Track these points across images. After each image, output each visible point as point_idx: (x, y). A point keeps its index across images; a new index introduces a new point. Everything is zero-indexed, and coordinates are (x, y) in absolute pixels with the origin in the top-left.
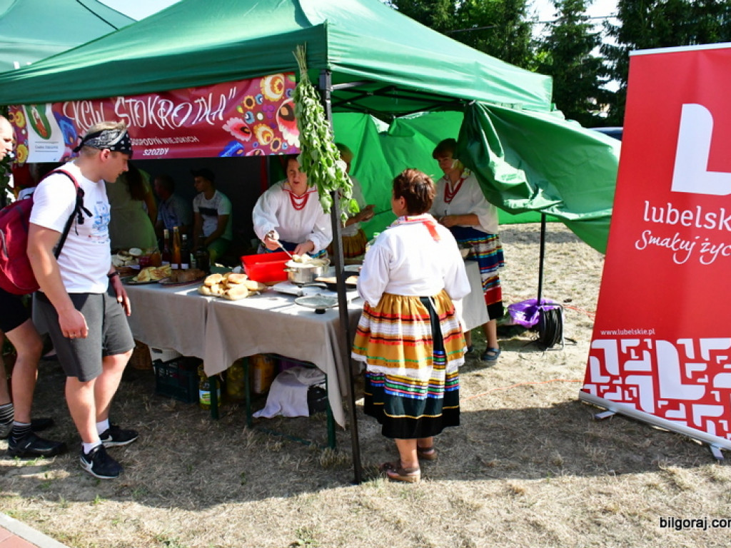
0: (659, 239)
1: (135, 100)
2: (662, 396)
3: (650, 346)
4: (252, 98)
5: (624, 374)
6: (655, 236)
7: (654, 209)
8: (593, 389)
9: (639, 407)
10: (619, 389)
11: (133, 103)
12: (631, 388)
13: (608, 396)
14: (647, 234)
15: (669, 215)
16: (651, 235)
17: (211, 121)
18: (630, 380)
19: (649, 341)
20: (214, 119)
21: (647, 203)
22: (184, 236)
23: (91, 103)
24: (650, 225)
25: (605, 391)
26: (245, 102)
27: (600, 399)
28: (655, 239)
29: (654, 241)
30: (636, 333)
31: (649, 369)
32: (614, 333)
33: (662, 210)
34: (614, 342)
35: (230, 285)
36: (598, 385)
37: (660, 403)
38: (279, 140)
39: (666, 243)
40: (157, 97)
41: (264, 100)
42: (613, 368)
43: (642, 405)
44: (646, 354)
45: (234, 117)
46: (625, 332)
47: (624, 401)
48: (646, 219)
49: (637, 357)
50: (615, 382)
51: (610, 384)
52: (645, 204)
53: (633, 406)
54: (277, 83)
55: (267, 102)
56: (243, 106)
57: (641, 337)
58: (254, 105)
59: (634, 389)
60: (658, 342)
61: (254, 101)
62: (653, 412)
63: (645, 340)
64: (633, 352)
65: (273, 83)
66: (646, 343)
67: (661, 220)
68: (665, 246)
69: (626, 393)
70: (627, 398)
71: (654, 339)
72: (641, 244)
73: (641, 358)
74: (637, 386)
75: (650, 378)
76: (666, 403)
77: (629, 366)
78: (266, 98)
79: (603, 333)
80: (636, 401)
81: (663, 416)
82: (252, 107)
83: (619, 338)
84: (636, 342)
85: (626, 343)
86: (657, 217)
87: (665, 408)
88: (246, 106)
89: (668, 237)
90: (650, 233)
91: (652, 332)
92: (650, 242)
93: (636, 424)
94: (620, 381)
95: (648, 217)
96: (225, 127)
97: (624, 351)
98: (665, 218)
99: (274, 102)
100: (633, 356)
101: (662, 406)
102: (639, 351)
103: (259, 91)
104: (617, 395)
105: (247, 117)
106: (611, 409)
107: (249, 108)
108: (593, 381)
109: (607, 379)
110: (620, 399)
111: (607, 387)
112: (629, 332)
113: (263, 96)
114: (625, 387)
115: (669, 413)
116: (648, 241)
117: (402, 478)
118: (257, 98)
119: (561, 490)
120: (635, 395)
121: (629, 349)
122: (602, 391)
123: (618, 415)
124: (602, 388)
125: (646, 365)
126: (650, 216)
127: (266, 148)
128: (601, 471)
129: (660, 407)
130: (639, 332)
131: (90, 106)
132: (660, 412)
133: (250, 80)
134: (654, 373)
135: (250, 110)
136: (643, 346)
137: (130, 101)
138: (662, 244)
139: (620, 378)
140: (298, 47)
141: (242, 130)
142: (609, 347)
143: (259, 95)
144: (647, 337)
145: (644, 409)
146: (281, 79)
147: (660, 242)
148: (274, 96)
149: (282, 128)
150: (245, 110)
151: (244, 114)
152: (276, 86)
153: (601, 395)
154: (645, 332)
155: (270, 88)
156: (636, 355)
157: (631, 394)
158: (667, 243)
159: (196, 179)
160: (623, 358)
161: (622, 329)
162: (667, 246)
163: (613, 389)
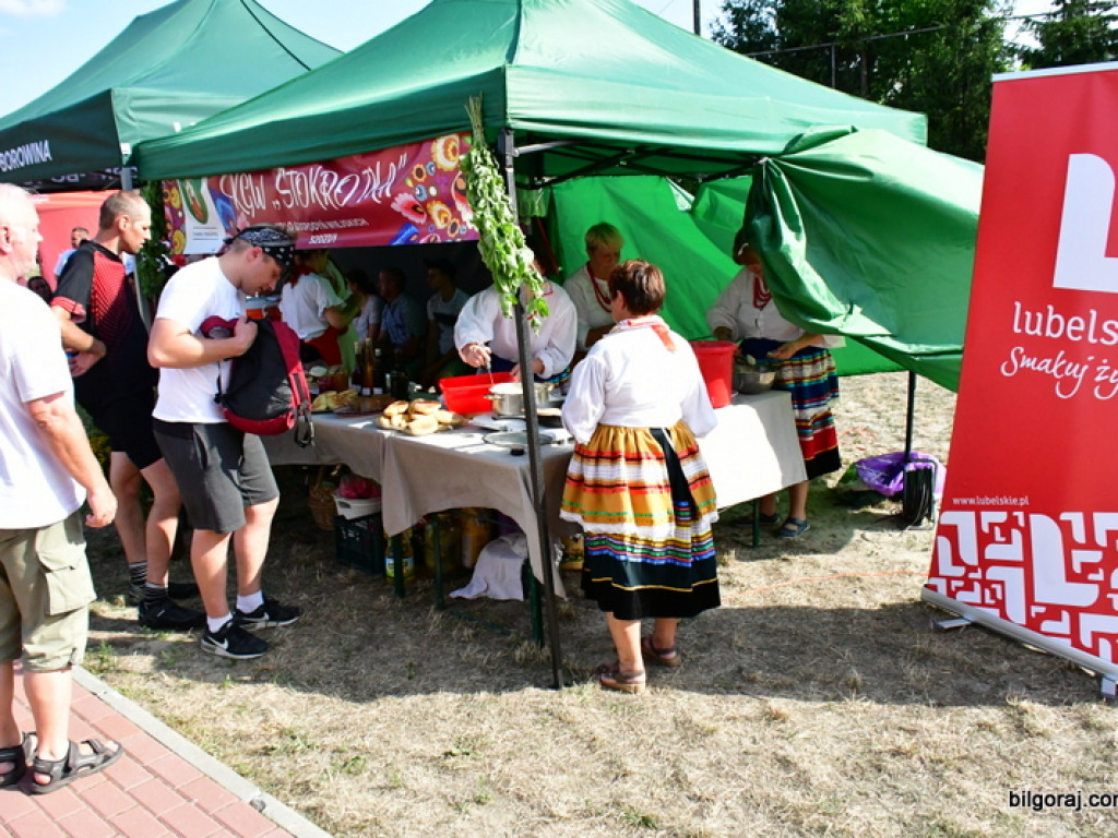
0: (1035, 359)
1: (295, 172)
2: (1037, 600)
3: (1021, 523)
4: (421, 166)
5: (985, 564)
6: (1030, 355)
7: (1028, 314)
8: (941, 584)
9: (1004, 615)
10: (977, 586)
11: (295, 176)
12: (994, 586)
13: (963, 596)
14: (1017, 352)
15: (1048, 323)
16: (1025, 353)
17: (377, 196)
18: (994, 573)
19: (1020, 515)
20: (380, 195)
21: (1018, 305)
22: (377, 351)
23: (250, 176)
24: (1023, 339)
25: (958, 589)
26: (414, 173)
27: (950, 600)
28: (1029, 360)
29: (1028, 363)
30: (1002, 503)
31: (1019, 557)
32: (972, 501)
33: (1040, 315)
34: (972, 515)
35: (416, 416)
36: (949, 579)
37: (1035, 610)
38: (457, 221)
39: (1044, 366)
40: (320, 167)
41: (436, 169)
42: (969, 554)
43: (1009, 612)
44: (1016, 535)
45: (402, 192)
46: (987, 501)
47: (983, 604)
48: (1017, 330)
49: (1003, 539)
50: (972, 575)
51: (965, 578)
52: (1015, 307)
53: (995, 612)
54: (451, 147)
55: (440, 171)
56: (411, 177)
57: (1009, 509)
58: (425, 176)
59: (998, 588)
60: (1034, 518)
61: (424, 171)
62: (1024, 623)
63: (1015, 513)
64: (997, 530)
65: (446, 146)
66: (1016, 517)
67: (1038, 331)
68: (1044, 371)
69: (987, 592)
70: (988, 600)
71: (1028, 511)
72: (1010, 368)
73: (1009, 541)
74: (1002, 583)
75: (1020, 572)
76: (1042, 610)
77: (992, 552)
78: (439, 167)
79: (956, 501)
80: (1000, 605)
81: (1038, 630)
82: (422, 180)
83: (978, 510)
84: (1001, 517)
85: (988, 517)
86: (1033, 327)
87: (1041, 617)
88: (416, 178)
89: (1048, 358)
90: (1022, 350)
91: (1024, 501)
92: (1022, 365)
93: (998, 640)
94: (978, 575)
95: (1019, 327)
96: (396, 206)
97: (986, 529)
98: (1043, 329)
99: (449, 172)
100: (998, 537)
101: (1037, 614)
102: (1006, 529)
103: (429, 157)
104: (974, 596)
105: (418, 192)
106: (965, 617)
107: (419, 180)
108: (941, 573)
109: (960, 571)
110: (979, 601)
111: (961, 584)
112: (993, 501)
113: (435, 164)
114: (985, 583)
115: (1047, 626)
116: (1019, 362)
117: (619, 685)
118: (428, 166)
119: (845, 721)
120: (999, 596)
121: (992, 526)
122: (953, 589)
123: (975, 625)
124: (955, 584)
125: (1014, 551)
126: (1022, 325)
127: (443, 232)
128: (917, 701)
129: (1033, 615)
130: (1006, 501)
131: (249, 179)
132: (1033, 623)
133: (420, 144)
134: (1027, 564)
135: (421, 183)
136: (1011, 523)
137: (291, 173)
138: (1039, 368)
139: (980, 570)
140: (471, 101)
141: (414, 208)
142: (964, 521)
143: (431, 163)
144: (1018, 508)
145: (1011, 618)
146: (454, 140)
147: (1036, 365)
148: (448, 164)
149: (460, 206)
150: (415, 183)
151: (414, 189)
152: (450, 150)
153: (952, 594)
154: (1015, 501)
155: (443, 154)
156: (1002, 535)
157: (993, 592)
158: (1046, 367)
159: (430, 271)
160: (984, 540)
161: (982, 497)
162: (1047, 372)
163: (969, 587)
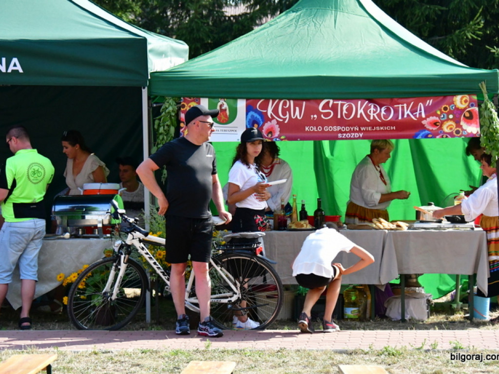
1: (345, 102)
4: (447, 106)
11: (343, 104)
17: (416, 118)
20: (418, 116)
23: (292, 101)
26: (442, 108)
38: (460, 129)
40: (367, 102)
41: (455, 108)
45: (433, 116)
54: (464, 99)
55: (457, 109)
56: (441, 110)
58: (448, 110)
61: (448, 108)
65: (461, 99)
78: (457, 107)
82: (446, 112)
88: (443, 110)
96: (424, 122)
99: (461, 109)
103: (453, 103)
105: (442, 116)
107: (444, 111)
113: (455, 106)
118: (451, 106)
131: (291, 103)
133: (445, 97)
135: (445, 113)
137: (340, 102)
141: (435, 124)
143: (452, 105)
146: (467, 97)
148: (462, 106)
149: (462, 123)
150: (442, 113)
151: (441, 115)
152: (463, 101)
155: (460, 101)
